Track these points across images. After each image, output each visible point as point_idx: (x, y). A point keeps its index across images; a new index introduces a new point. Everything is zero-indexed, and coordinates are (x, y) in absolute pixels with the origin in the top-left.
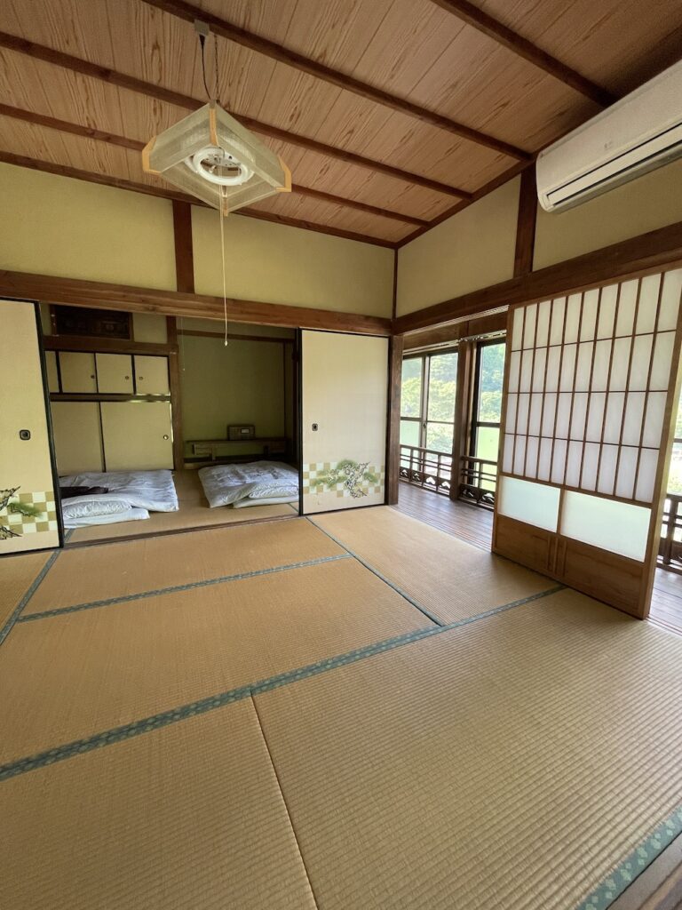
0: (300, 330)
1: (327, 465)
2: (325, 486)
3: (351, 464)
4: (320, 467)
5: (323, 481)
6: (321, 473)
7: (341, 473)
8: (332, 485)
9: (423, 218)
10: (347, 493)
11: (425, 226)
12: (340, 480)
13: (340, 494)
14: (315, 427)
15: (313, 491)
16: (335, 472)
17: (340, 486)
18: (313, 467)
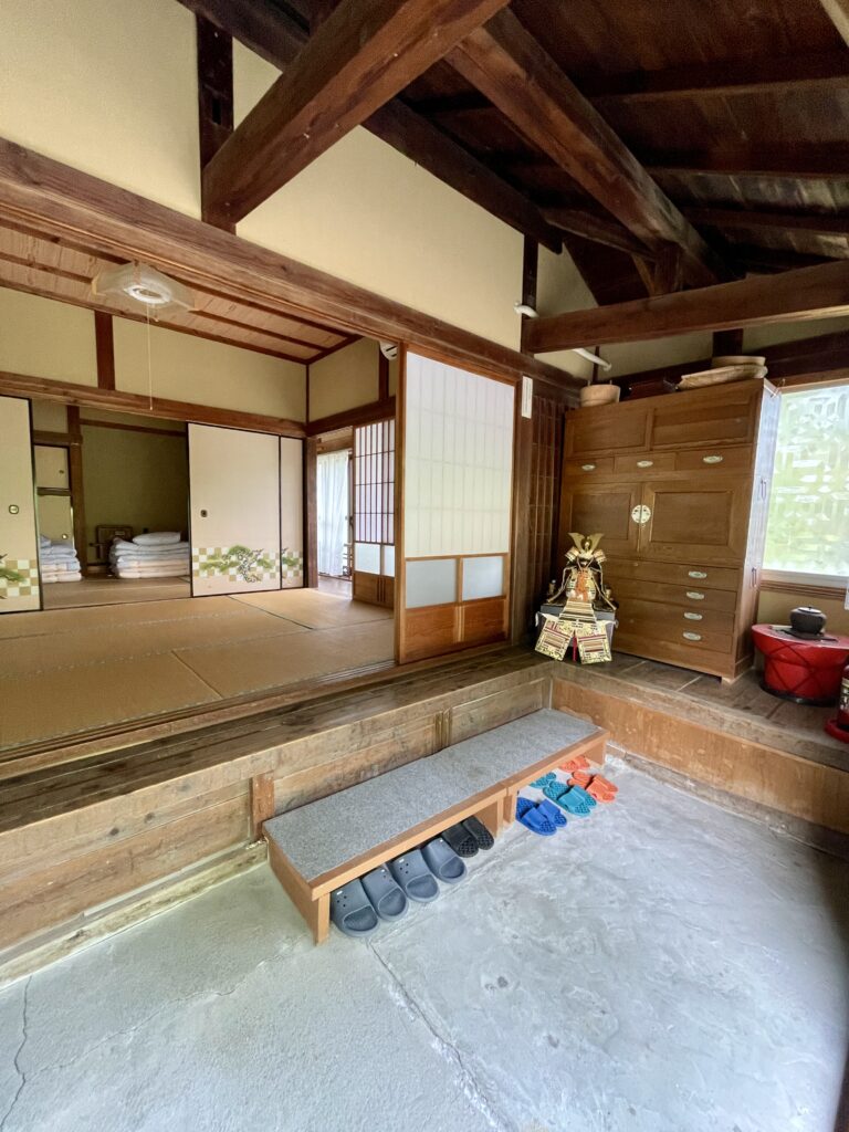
0: (187, 424)
1: (218, 550)
2: (216, 570)
3: (243, 550)
4: (211, 551)
5: (215, 565)
6: (213, 557)
7: (234, 558)
8: (223, 569)
9: (323, 345)
10: (240, 578)
11: (326, 352)
12: (233, 564)
13: (233, 578)
14: (204, 513)
15: (204, 574)
16: (226, 557)
17: (233, 571)
18: (203, 551)
